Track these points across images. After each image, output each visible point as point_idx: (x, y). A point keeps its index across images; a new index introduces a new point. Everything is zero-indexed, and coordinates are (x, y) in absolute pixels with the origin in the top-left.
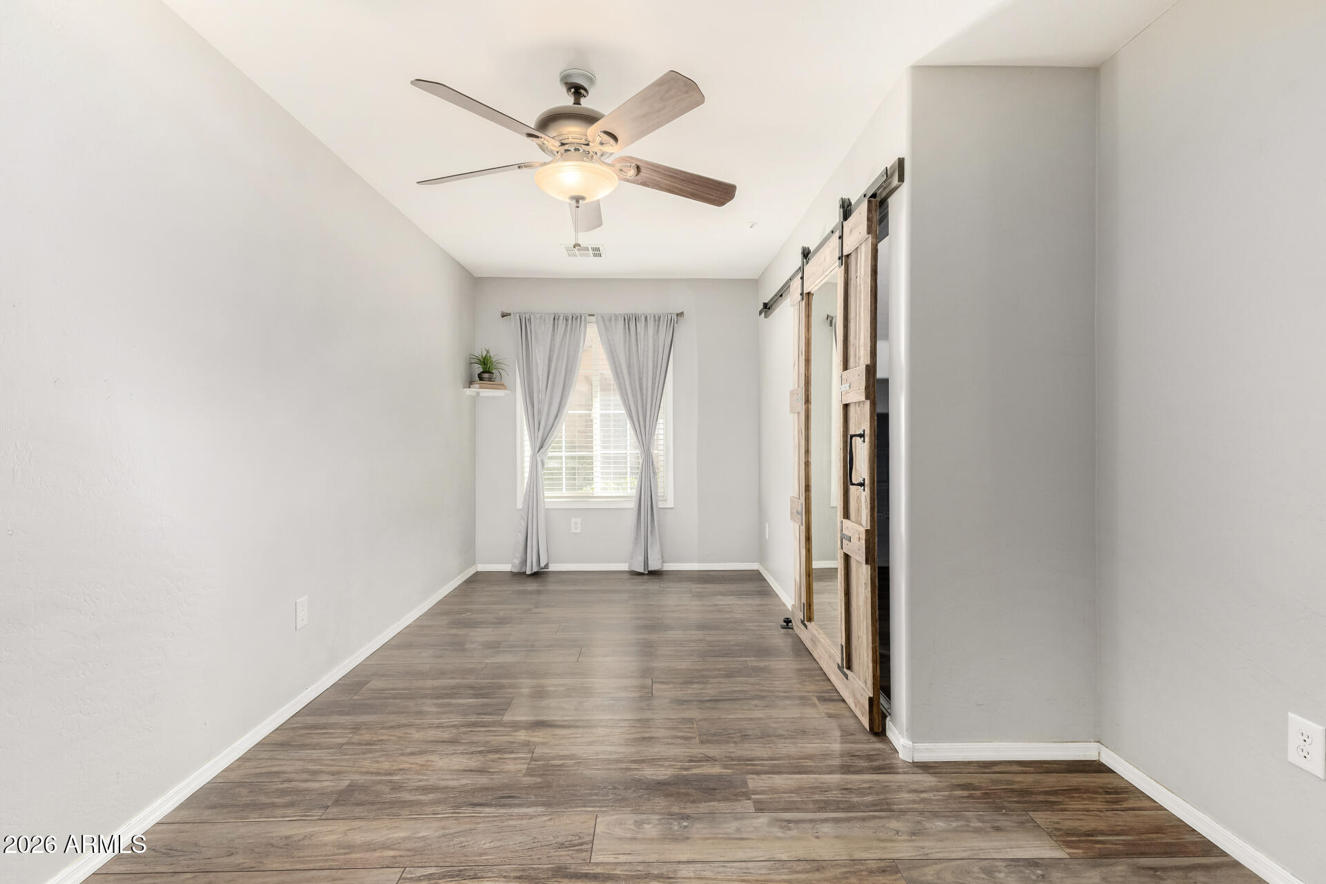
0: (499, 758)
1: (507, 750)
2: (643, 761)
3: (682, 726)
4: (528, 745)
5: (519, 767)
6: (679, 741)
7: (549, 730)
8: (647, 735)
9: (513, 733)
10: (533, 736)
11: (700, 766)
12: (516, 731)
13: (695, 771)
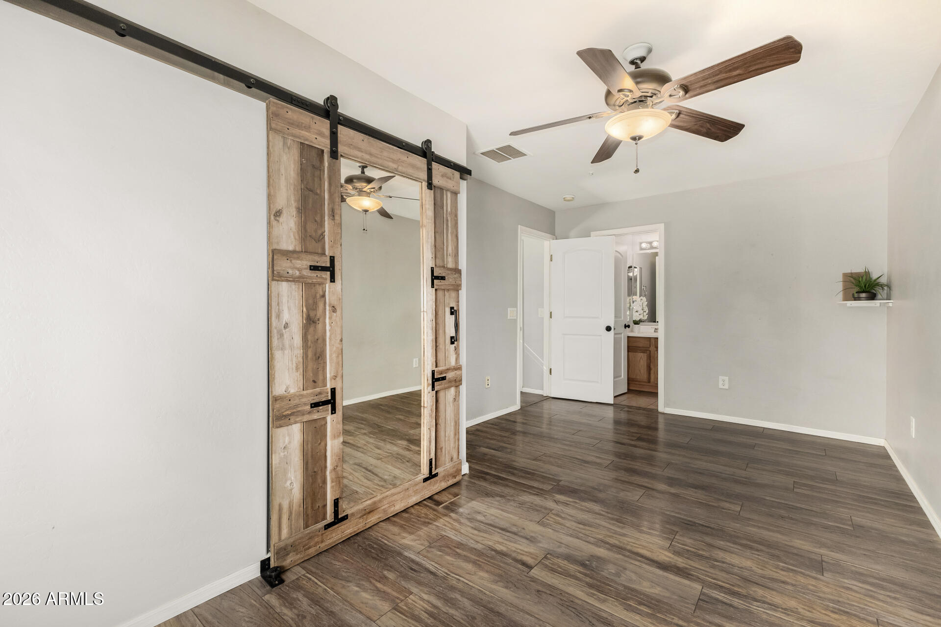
0: (698, 550)
1: (693, 554)
2: (596, 513)
3: (551, 522)
4: (674, 551)
5: (681, 538)
6: (563, 515)
7: (656, 558)
8: (581, 526)
9: (689, 567)
10: (670, 558)
11: (567, 501)
12: (686, 568)
13: (571, 500)
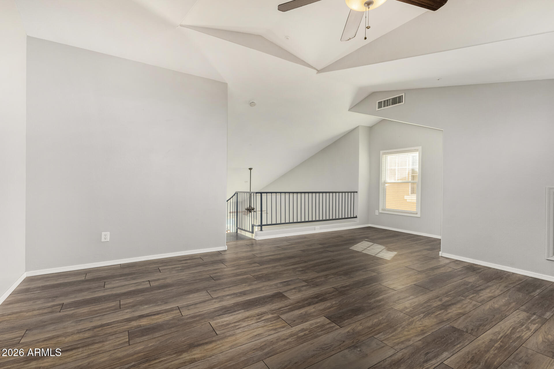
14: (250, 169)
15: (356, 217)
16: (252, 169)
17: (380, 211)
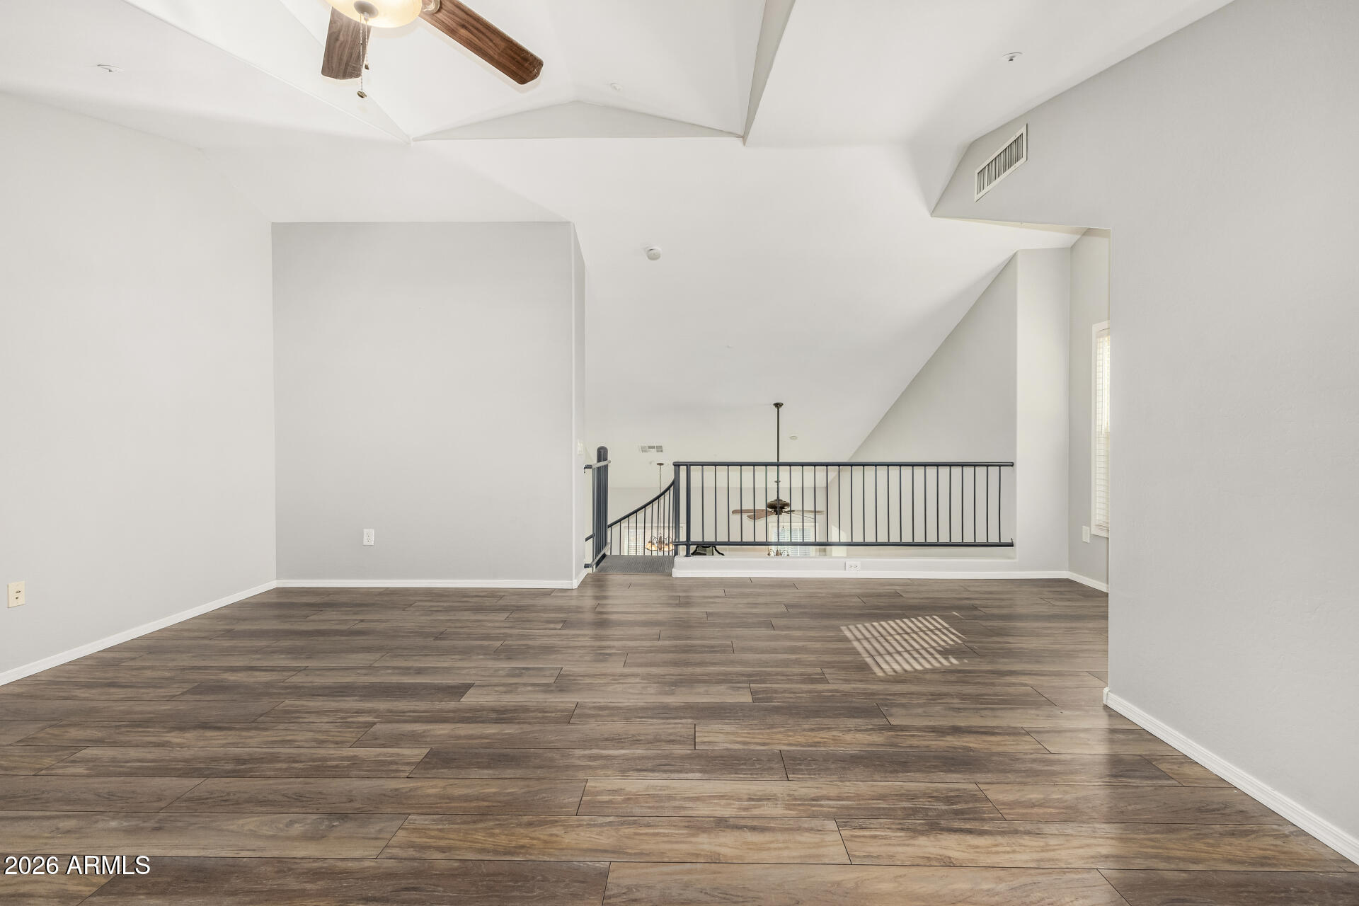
14: (778, 405)
15: (1011, 545)
16: (781, 406)
17: (1095, 531)
